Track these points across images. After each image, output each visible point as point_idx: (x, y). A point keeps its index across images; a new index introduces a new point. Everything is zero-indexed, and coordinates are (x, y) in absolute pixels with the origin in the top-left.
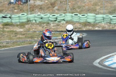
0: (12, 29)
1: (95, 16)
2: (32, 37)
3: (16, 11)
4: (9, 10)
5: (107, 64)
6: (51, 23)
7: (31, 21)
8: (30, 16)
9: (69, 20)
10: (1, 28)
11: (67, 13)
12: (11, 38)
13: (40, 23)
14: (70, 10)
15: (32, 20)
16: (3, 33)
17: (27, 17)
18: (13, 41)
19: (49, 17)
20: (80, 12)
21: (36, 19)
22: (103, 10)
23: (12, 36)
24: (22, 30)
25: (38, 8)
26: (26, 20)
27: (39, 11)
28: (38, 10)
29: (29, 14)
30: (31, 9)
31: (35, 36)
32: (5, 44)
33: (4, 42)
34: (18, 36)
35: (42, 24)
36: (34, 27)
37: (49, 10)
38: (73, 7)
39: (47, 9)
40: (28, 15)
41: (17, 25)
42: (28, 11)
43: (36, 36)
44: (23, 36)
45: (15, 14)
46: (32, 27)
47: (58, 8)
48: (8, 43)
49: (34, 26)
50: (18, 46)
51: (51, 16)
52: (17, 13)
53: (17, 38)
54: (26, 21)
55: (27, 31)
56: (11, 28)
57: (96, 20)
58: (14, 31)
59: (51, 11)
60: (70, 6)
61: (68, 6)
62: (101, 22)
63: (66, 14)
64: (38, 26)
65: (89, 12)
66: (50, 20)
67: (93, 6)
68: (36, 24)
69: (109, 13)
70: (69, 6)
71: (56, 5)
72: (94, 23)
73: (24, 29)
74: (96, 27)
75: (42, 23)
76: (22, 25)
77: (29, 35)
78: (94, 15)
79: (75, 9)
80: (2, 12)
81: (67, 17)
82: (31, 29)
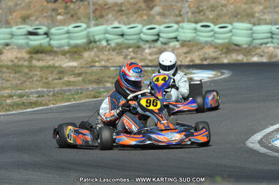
0: (51, 63)
1: (251, 29)
2: (98, 81)
3: (59, 17)
4: (45, 17)
6: (144, 47)
7: (98, 43)
8: (94, 29)
9: (189, 39)
10: (25, 60)
11: (184, 22)
12: (47, 84)
13: (119, 48)
14: (190, 14)
15: (100, 41)
16: (30, 71)
17: (88, 33)
18: (54, 91)
19: (141, 32)
20: (215, 20)
21: (108, 36)
22: (270, 15)
23: (50, 79)
24: (74, 64)
25: (114, 10)
26: (84, 40)
27: (116, 19)
28: (113, 15)
29: (92, 26)
30: (97, 12)
31: (107, 79)
32: (33, 98)
33: (32, 93)
34: (66, 79)
35: (124, 48)
36: (105, 58)
37: (141, 16)
38: (198, 8)
39: (135, 13)
40: (88, 27)
41: (64, 53)
42: (89, 19)
43: (109, 77)
44: (76, 79)
45: (59, 26)
46: (98, 57)
47: (162, 10)
48: (40, 95)
49: (103, 54)
50: (66, 102)
51: (145, 30)
52: (63, 23)
53: (64, 83)
54: (84, 43)
55: (88, 66)
56: (49, 61)
57: (253, 39)
58: (57, 67)
59: (145, 17)
60: (192, 6)
61: (187, 5)
62: (266, 44)
63: (181, 24)
64: (114, 53)
65: (236, 19)
66: (143, 40)
67: (245, 4)
68: (109, 50)
70: (189, 5)
71: (158, 4)
72: (249, 45)
73: (81, 61)
74: (254, 55)
75: (123, 46)
76: (76, 52)
77: (92, 75)
78: (249, 26)
79: (202, 13)
80: (27, 21)
81: (184, 32)
82: (98, 62)
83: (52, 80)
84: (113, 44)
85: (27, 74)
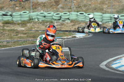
0: (13, 28)
1: (102, 16)
2: (34, 37)
3: (17, 8)
4: (10, 8)
5: (114, 66)
6: (54, 22)
7: (34, 20)
8: (32, 14)
9: (74, 19)
10: (1, 27)
11: (72, 11)
12: (11, 38)
13: (43, 22)
14: (75, 8)
15: (35, 19)
16: (4, 31)
17: (29, 15)
18: (14, 41)
19: (53, 16)
20: (86, 11)
21: (38, 17)
22: (110, 9)
23: (12, 35)
24: (23, 29)
25: (41, 6)
26: (28, 19)
27: (42, 9)
28: (41, 8)
29: (31, 12)
30: (34, 6)
32: (5, 44)
33: (4, 41)
34: (19, 35)
36: (37, 26)
37: (53, 8)
38: (78, 5)
39: (51, 7)
40: (30, 12)
41: (19, 24)
42: (30, 9)
44: (24, 36)
45: (16, 12)
46: (34, 26)
47: (62, 6)
48: (8, 42)
49: (36, 25)
50: (19, 45)
51: (55, 14)
52: (19, 11)
53: (18, 37)
54: (28, 20)
55: (29, 30)
56: (12, 27)
57: (103, 20)
58: (15, 30)
59: (55, 9)
60: (76, 4)
61: (73, 4)
62: (109, 22)
63: (71, 13)
64: (41, 24)
65: (95, 11)
66: (54, 19)
67: (99, 4)
68: (39, 23)
69: (117, 12)
70: (75, 4)
71: (61, 3)
73: (26, 28)
75: (45, 22)
76: (24, 24)
77: (31, 34)
78: (101, 14)
79: (80, 8)
80: (2, 9)
81: (72, 16)
82: (34, 28)
83: (13, 36)
84: (40, 20)
85: (2, 33)
